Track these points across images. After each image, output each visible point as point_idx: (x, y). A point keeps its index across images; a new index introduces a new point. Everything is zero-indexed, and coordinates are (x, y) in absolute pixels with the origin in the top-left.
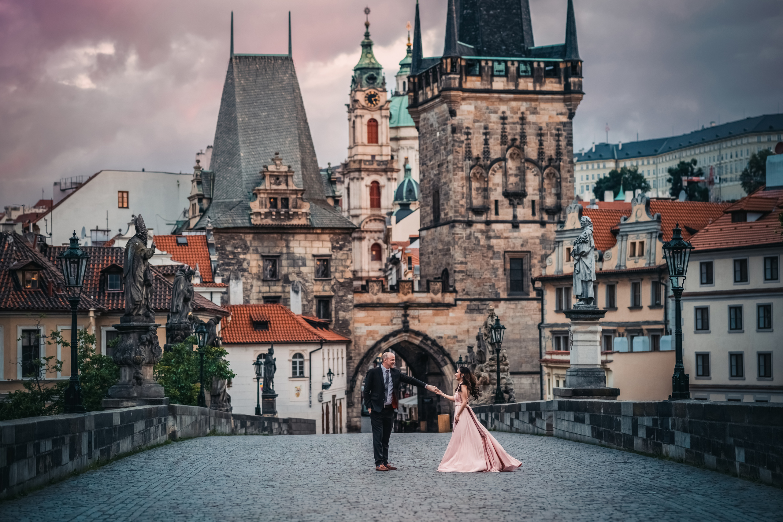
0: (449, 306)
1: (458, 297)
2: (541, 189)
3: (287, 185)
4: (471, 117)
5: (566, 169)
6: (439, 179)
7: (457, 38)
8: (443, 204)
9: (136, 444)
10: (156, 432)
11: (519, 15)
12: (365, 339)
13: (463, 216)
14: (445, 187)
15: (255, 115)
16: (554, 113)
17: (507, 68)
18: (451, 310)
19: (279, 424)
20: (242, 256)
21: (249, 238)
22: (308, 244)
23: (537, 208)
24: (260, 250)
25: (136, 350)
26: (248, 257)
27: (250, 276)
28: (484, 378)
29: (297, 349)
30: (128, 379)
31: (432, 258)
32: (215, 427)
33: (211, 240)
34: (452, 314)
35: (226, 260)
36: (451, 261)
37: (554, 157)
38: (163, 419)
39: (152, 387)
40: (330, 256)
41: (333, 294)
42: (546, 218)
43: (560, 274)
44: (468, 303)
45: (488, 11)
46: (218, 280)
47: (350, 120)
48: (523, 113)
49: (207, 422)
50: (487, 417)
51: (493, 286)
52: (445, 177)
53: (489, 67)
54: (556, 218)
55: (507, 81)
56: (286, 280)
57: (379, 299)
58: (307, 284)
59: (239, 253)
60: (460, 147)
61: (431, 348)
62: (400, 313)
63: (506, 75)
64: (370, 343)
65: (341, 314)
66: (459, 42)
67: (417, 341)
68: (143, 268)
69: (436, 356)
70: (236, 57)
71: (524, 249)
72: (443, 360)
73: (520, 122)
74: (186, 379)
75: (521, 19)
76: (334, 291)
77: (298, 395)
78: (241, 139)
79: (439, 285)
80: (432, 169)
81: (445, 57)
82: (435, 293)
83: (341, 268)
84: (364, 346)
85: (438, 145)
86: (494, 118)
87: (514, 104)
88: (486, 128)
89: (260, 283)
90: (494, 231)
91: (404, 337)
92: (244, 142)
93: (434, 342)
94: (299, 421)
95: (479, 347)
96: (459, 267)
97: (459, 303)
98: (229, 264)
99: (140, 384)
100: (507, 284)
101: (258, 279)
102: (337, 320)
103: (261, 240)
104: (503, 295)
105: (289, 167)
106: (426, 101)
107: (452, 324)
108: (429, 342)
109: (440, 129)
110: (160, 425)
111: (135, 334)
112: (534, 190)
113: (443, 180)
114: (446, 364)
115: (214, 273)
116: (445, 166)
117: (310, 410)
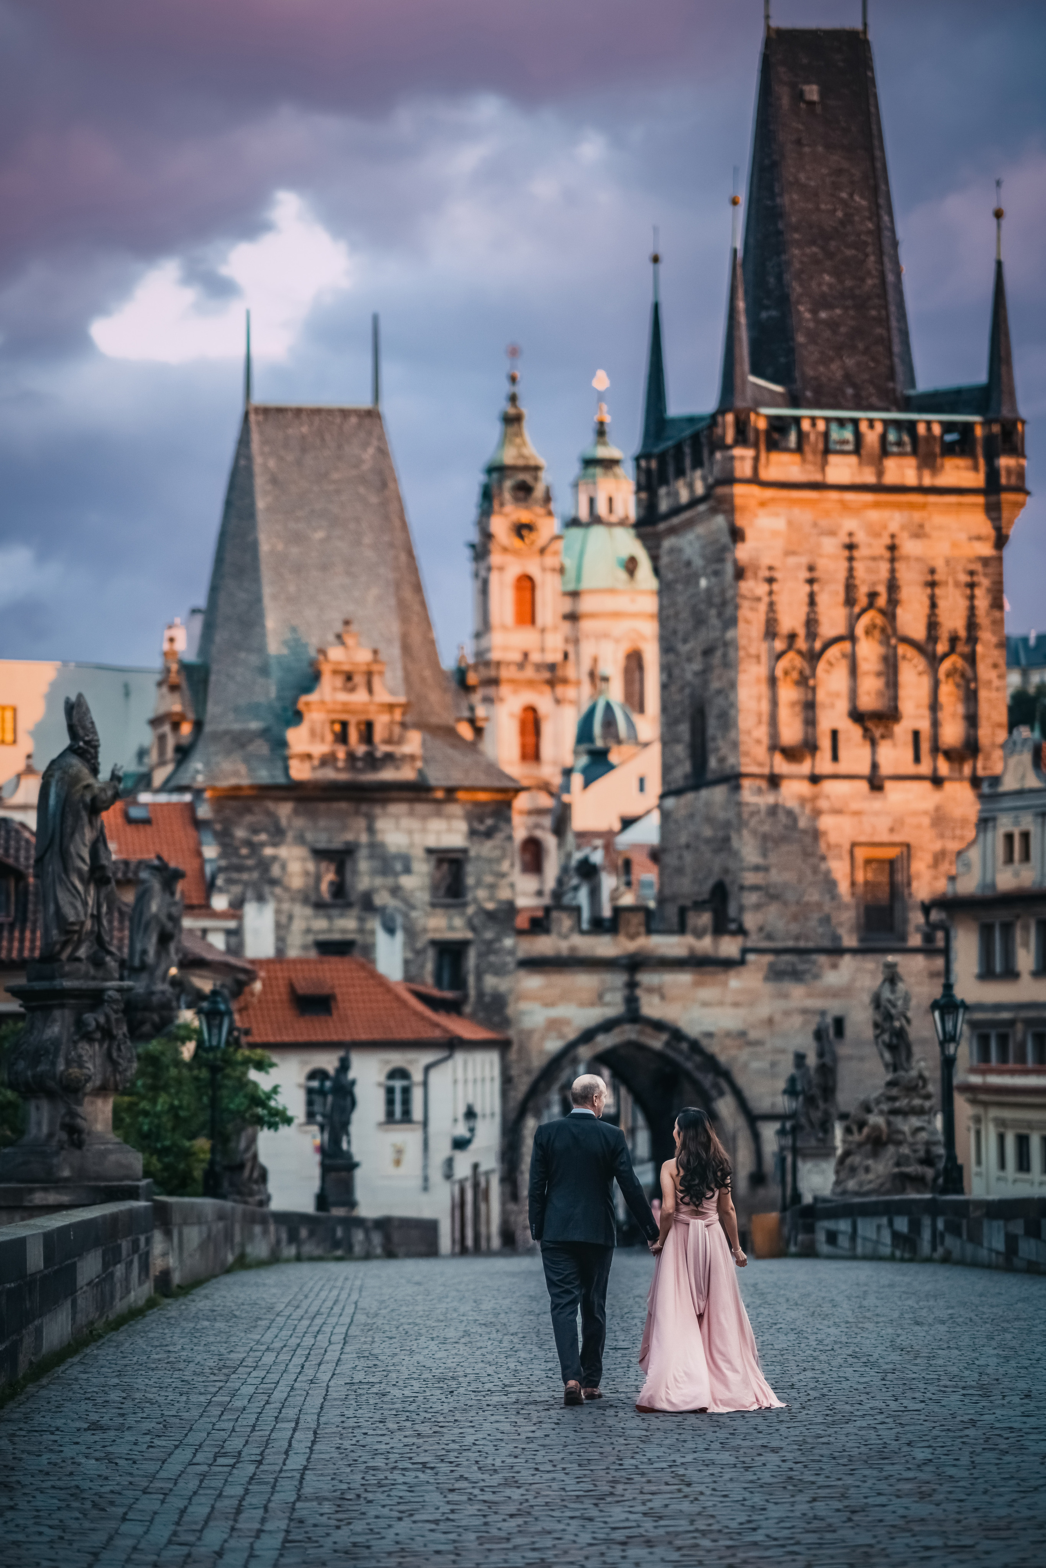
0: (728, 964)
1: (750, 944)
2: (934, 706)
3: (370, 690)
4: (779, 544)
5: (989, 661)
6: (706, 684)
7: (746, 366)
8: (714, 739)
9: (82, 1319)
10: (127, 1278)
11: (884, 322)
12: (543, 1038)
13: (760, 765)
14: (720, 701)
15: (298, 538)
16: (963, 537)
17: (858, 437)
18: (732, 973)
19: (367, 1232)
20: (268, 851)
21: (284, 810)
22: (414, 824)
23: (925, 746)
24: (309, 836)
25: (68, 1053)
26: (283, 852)
27: (286, 896)
28: (876, 1128)
29: (397, 1059)
30: (45, 1129)
31: (688, 857)
32: (243, 1245)
33: (204, 812)
34: (736, 982)
35: (235, 860)
36: (732, 865)
37: (962, 633)
38: (142, 1239)
39: (110, 1152)
40: (464, 851)
41: (469, 935)
42: (944, 767)
43: (989, 893)
44: (768, 959)
45: (814, 312)
46: (220, 903)
47: (476, 575)
48: (893, 536)
49: (228, 1236)
50: (915, 1226)
51: (826, 920)
52: (720, 678)
53: (818, 433)
54: (967, 770)
55: (860, 463)
56: (367, 905)
57: (573, 949)
58: (414, 914)
59: (263, 845)
60: (752, 609)
61: (688, 1058)
62: (619, 979)
63: (857, 450)
64: (553, 1045)
65: (491, 981)
66: (752, 379)
67: (657, 1042)
68: (89, 835)
69: (699, 1076)
70: (257, 410)
71: (897, 838)
72: (716, 1085)
73: (887, 554)
74: (174, 1129)
75: (888, 329)
76: (473, 929)
77: (398, 1163)
78: (267, 591)
79: (705, 919)
80: (689, 660)
81: (722, 410)
82: (699, 934)
83: (489, 879)
84: (541, 1052)
85: (702, 607)
86: (831, 546)
87: (874, 515)
88: (811, 568)
89: (308, 911)
90: (828, 797)
91: (629, 1033)
92: (274, 597)
93: (695, 1046)
94: (407, 1224)
95: (821, 1054)
96: (750, 878)
97: (751, 957)
98: (240, 869)
99: (79, 1145)
100: (858, 917)
101: (306, 900)
102: (481, 994)
103: (313, 816)
104: (850, 941)
105: (375, 652)
106: (677, 510)
107: (736, 1005)
108: (684, 1046)
109: (709, 570)
110: (136, 1258)
111: (67, 1012)
112: (918, 706)
113: (715, 685)
114: (721, 1094)
115: (210, 888)
116: (719, 653)
117: (424, 1198)
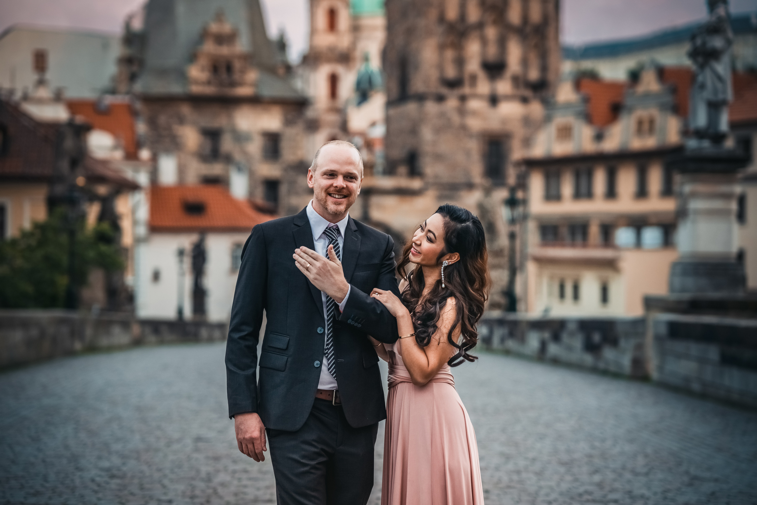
0: (415, 193)
1: (427, 182)
2: (525, 62)
3: (232, 46)
6: (407, 48)
13: (434, 91)
18: (417, 198)
20: (176, 129)
21: (186, 110)
22: (254, 117)
23: (520, 82)
24: (198, 121)
26: (185, 129)
29: (238, 238)
31: (397, 138)
33: (139, 106)
36: (419, 142)
40: (280, 132)
41: (282, 175)
42: (528, 93)
43: (549, 157)
44: (435, 190)
46: (145, 154)
50: (491, 332)
51: (467, 171)
52: (414, 44)
56: (228, 159)
58: (254, 165)
59: (174, 124)
65: (293, 200)
71: (504, 129)
76: (285, 172)
79: (404, 169)
82: (401, 177)
90: (470, 108)
96: (428, 149)
100: (483, 168)
101: (196, 156)
103: (201, 111)
104: (478, 182)
112: (516, 61)
115: (139, 146)
